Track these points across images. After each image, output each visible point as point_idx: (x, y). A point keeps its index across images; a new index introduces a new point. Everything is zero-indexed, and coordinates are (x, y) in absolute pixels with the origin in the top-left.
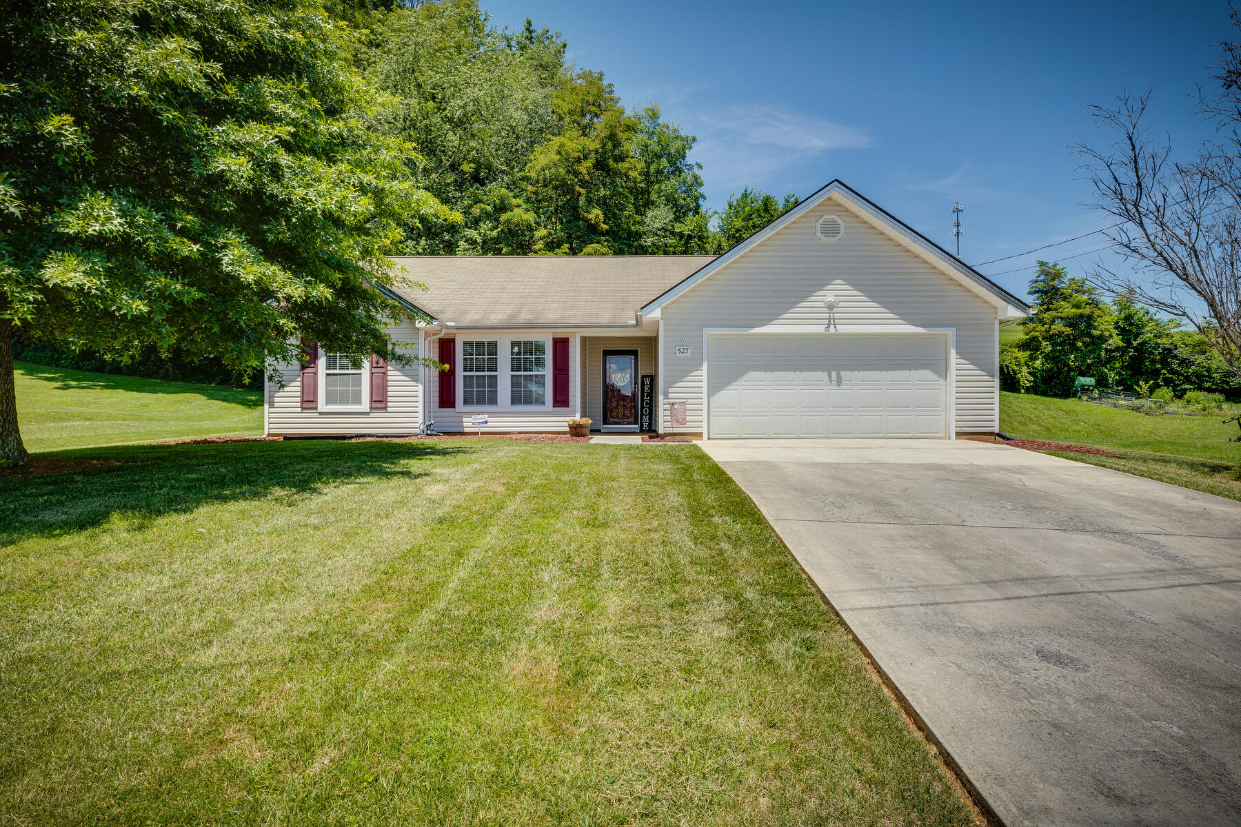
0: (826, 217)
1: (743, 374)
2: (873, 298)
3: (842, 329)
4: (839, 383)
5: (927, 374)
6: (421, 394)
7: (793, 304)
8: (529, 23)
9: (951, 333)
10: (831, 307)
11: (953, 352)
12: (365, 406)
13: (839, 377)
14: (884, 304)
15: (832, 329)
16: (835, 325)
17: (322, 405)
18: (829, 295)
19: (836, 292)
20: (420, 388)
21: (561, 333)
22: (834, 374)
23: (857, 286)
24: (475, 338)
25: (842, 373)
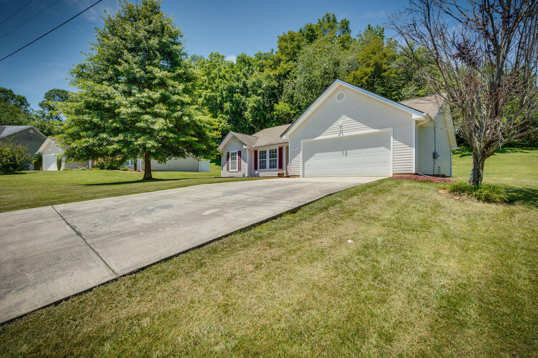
0: (339, 93)
1: (314, 154)
2: (357, 121)
3: (345, 134)
4: (346, 155)
5: (383, 149)
6: (247, 166)
7: (328, 127)
8: (369, 26)
9: (390, 129)
10: (341, 126)
11: (392, 138)
12: (237, 170)
13: (346, 153)
14: (361, 122)
15: (341, 135)
16: (342, 133)
17: (230, 170)
18: (340, 122)
19: (344, 120)
20: (247, 165)
21: (281, 145)
22: (344, 152)
23: (351, 117)
24: (261, 150)
25: (348, 151)
